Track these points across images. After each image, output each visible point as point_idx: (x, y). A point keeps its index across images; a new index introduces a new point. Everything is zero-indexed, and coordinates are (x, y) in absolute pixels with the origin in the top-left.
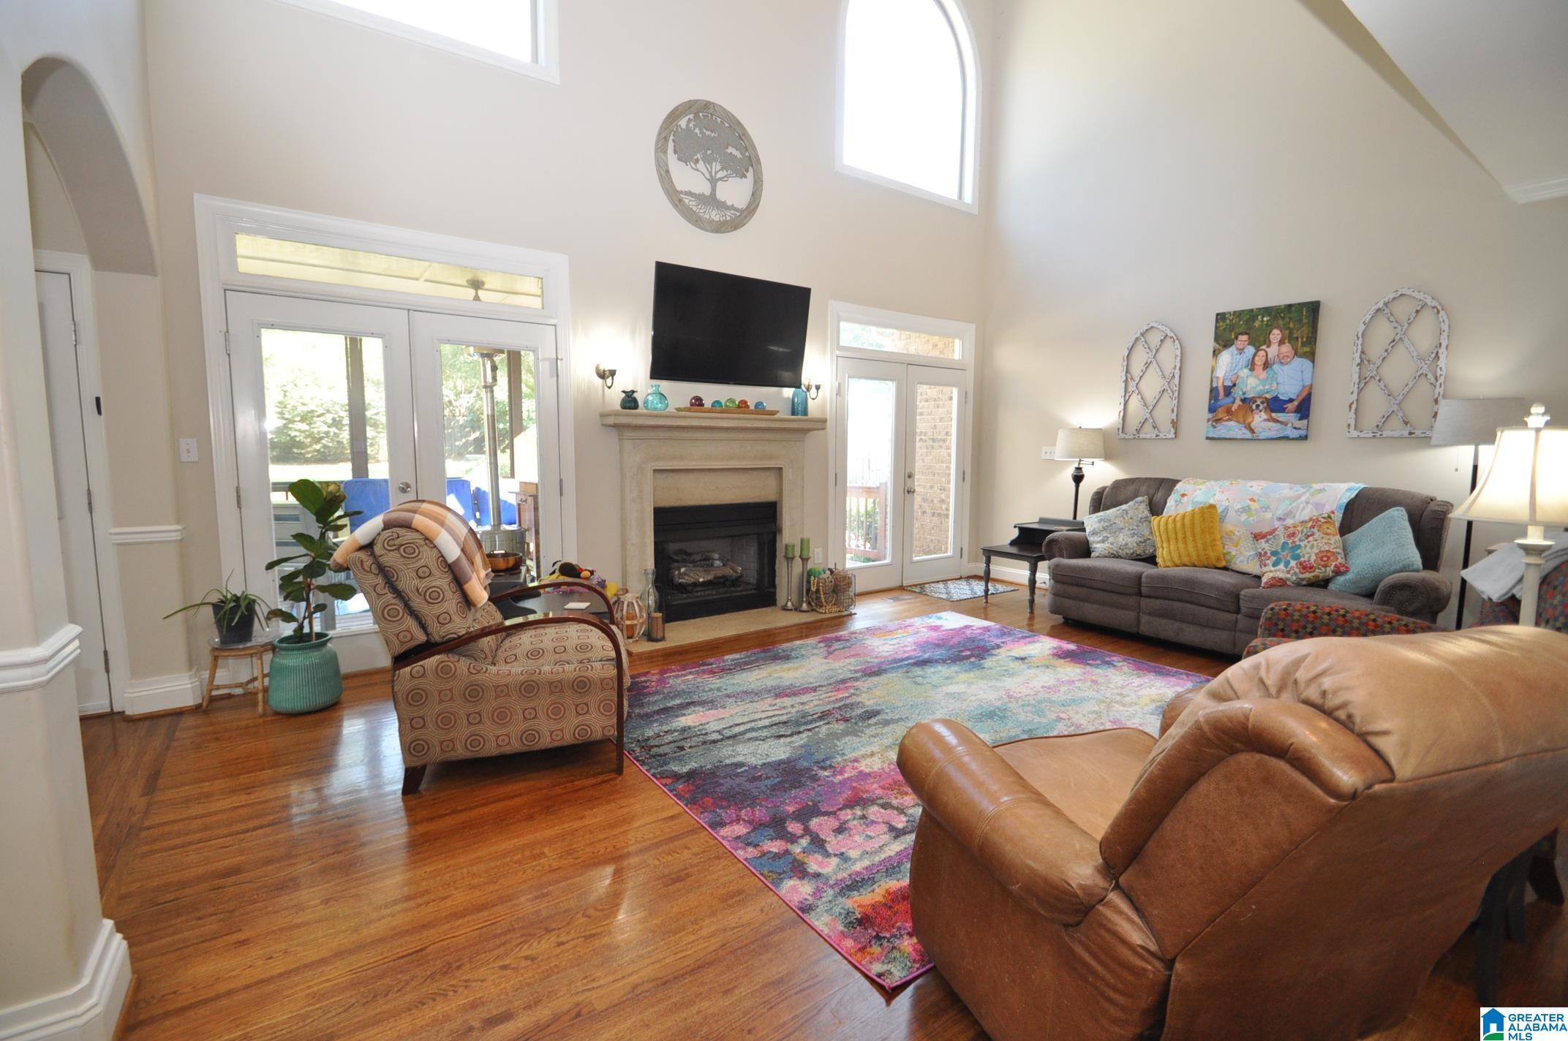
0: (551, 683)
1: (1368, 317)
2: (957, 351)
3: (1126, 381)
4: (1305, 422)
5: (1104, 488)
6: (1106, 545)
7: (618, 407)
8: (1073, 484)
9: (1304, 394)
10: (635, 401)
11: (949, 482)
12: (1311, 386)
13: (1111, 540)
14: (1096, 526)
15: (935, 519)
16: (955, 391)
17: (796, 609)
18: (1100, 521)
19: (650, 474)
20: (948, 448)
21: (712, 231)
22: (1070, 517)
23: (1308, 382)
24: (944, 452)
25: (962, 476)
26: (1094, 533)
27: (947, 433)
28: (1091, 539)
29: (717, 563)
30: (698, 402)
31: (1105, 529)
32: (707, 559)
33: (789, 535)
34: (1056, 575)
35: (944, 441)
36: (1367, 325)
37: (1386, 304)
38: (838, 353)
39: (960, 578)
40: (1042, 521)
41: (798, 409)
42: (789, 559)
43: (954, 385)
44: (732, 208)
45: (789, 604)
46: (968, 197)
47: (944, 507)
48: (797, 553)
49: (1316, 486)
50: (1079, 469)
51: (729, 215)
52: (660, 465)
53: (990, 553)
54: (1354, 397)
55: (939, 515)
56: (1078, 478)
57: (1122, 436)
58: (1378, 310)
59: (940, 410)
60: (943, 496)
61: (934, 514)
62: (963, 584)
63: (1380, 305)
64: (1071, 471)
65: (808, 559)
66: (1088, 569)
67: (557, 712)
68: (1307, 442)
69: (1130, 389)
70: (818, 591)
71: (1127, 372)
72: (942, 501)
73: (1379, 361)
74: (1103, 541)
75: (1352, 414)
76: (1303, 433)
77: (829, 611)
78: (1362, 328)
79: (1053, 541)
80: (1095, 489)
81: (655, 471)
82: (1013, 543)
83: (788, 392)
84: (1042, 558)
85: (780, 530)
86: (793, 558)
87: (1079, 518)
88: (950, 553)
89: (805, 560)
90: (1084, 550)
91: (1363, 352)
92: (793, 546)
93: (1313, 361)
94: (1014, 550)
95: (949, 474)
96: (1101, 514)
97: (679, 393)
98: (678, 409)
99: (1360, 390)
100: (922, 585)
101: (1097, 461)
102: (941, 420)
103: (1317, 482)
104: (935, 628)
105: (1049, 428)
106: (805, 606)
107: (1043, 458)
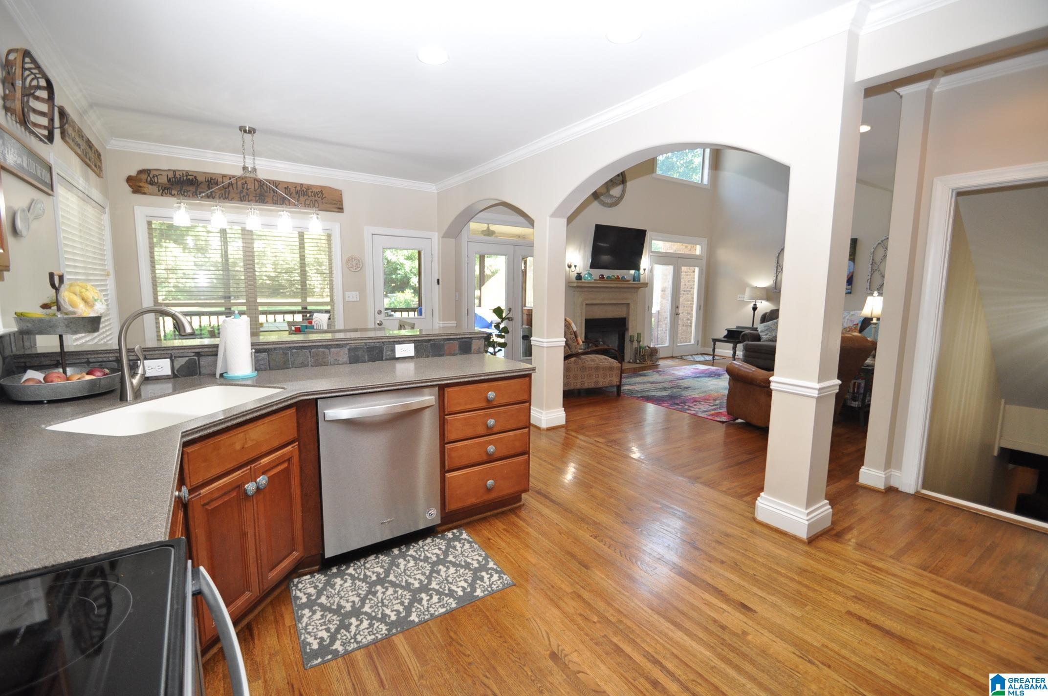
0: (603, 367)
1: (875, 246)
2: (698, 250)
3: (777, 267)
4: (850, 287)
5: (766, 313)
6: (767, 336)
7: (574, 280)
8: (752, 311)
9: (850, 275)
10: (581, 277)
11: (692, 310)
12: (853, 272)
13: (769, 334)
14: (763, 329)
15: (684, 328)
16: (697, 269)
17: (634, 363)
18: (765, 327)
19: (584, 305)
20: (693, 294)
21: (609, 207)
22: (751, 326)
23: (852, 271)
24: (689, 297)
25: (699, 307)
26: (762, 332)
27: (691, 288)
28: (761, 334)
29: (601, 343)
30: (602, 277)
31: (767, 330)
32: (597, 341)
33: (632, 331)
34: (747, 349)
35: (690, 291)
36: (875, 249)
37: (882, 241)
38: (651, 254)
39: (697, 354)
40: (738, 327)
41: (636, 279)
42: (632, 341)
43: (697, 267)
44: (615, 197)
45: (631, 361)
46: (705, 181)
47: (689, 322)
48: (636, 338)
49: (852, 313)
50: (755, 305)
51: (614, 200)
52: (588, 302)
53: (715, 341)
54: (869, 277)
55: (686, 326)
56: (755, 309)
57: (775, 290)
58: (879, 243)
59: (688, 277)
60: (688, 317)
61: (683, 325)
62: (700, 356)
63: (880, 241)
64: (752, 305)
65: (640, 341)
66: (760, 345)
67: (604, 376)
68: (851, 295)
69: (779, 270)
70: (644, 355)
71: (778, 263)
72: (688, 319)
73: (878, 264)
74: (766, 335)
75: (868, 284)
76: (849, 291)
77: (648, 363)
78: (873, 250)
79: (745, 335)
80: (762, 313)
81: (586, 304)
82: (725, 337)
83: (632, 272)
84: (740, 342)
85: (627, 329)
86: (633, 341)
87: (755, 326)
88: (692, 342)
89: (639, 342)
90: (758, 338)
91: (873, 260)
92: (634, 336)
93: (854, 262)
94: (725, 339)
95: (692, 307)
96: (765, 324)
97: (597, 272)
98: (595, 280)
99: (872, 275)
100: (681, 356)
101: (763, 302)
102: (689, 281)
103: (853, 311)
104: (697, 369)
105: (743, 286)
106: (638, 361)
107: (738, 299)
